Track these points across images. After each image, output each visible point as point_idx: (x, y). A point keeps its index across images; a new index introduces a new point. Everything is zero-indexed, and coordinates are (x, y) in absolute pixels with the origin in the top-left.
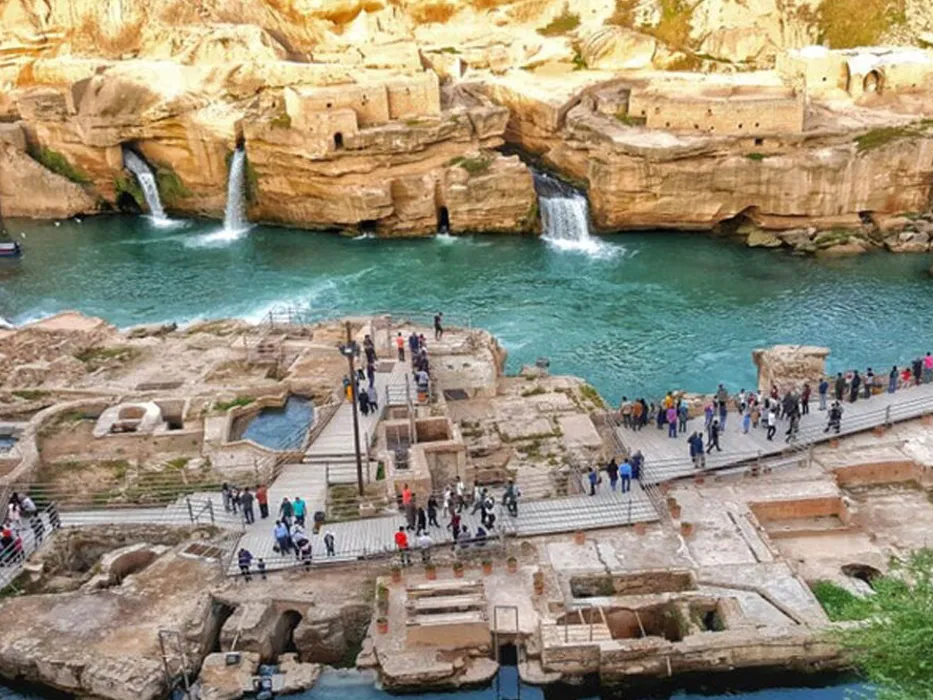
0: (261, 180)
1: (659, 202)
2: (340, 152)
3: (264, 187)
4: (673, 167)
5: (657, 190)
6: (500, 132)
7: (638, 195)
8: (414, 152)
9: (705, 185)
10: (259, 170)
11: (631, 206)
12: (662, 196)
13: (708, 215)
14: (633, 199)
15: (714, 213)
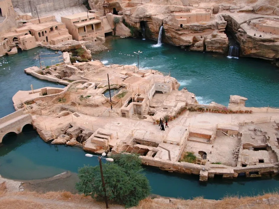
0: (166, 33)
1: (258, 51)
2: (181, 29)
3: (166, 35)
4: (262, 43)
5: (257, 48)
6: (224, 28)
7: (253, 49)
8: (200, 30)
9: (270, 49)
10: (166, 31)
11: (251, 51)
12: (259, 50)
13: (271, 56)
14: (251, 49)
15: (273, 56)
